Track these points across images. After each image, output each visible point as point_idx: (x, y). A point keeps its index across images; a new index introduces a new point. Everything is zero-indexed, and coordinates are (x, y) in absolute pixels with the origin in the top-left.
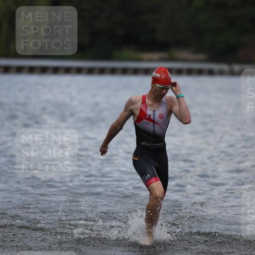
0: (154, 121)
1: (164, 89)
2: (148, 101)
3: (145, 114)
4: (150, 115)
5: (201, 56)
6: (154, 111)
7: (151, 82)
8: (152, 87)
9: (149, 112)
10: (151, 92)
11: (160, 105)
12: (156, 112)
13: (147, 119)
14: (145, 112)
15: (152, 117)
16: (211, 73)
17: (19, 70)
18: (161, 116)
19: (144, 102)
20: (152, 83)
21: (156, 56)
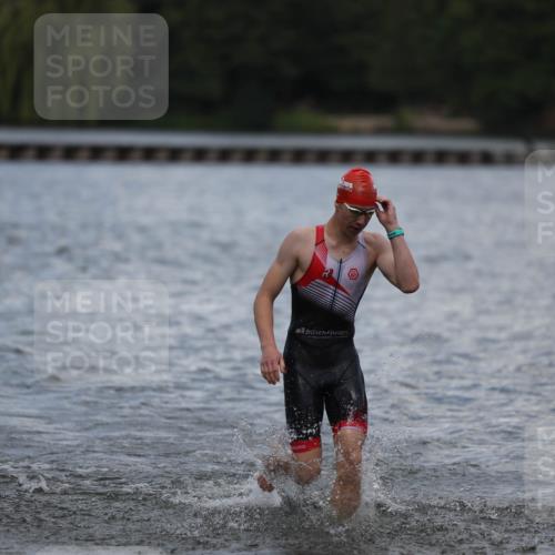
0: (336, 284)
1: (361, 214)
2: (329, 240)
3: (322, 268)
4: (332, 271)
6: (341, 262)
7: (335, 198)
8: (337, 211)
9: (330, 263)
10: (336, 220)
11: (353, 249)
12: (344, 265)
13: (324, 279)
14: (322, 261)
15: (335, 275)
17: (43, 153)
18: (353, 274)
19: (320, 241)
20: (337, 202)
21: (366, 122)
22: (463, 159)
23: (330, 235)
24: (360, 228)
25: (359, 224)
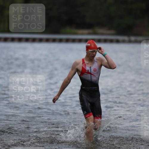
0: (91, 74)
2: (86, 62)
3: (85, 70)
4: (88, 70)
5: (112, 32)
6: (90, 67)
8: (87, 53)
9: (87, 68)
12: (91, 68)
13: (87, 73)
15: (89, 71)
16: (118, 41)
18: (95, 70)
19: (83, 62)
22: (111, 41)
23: (86, 60)
24: (94, 56)
25: (94, 55)
